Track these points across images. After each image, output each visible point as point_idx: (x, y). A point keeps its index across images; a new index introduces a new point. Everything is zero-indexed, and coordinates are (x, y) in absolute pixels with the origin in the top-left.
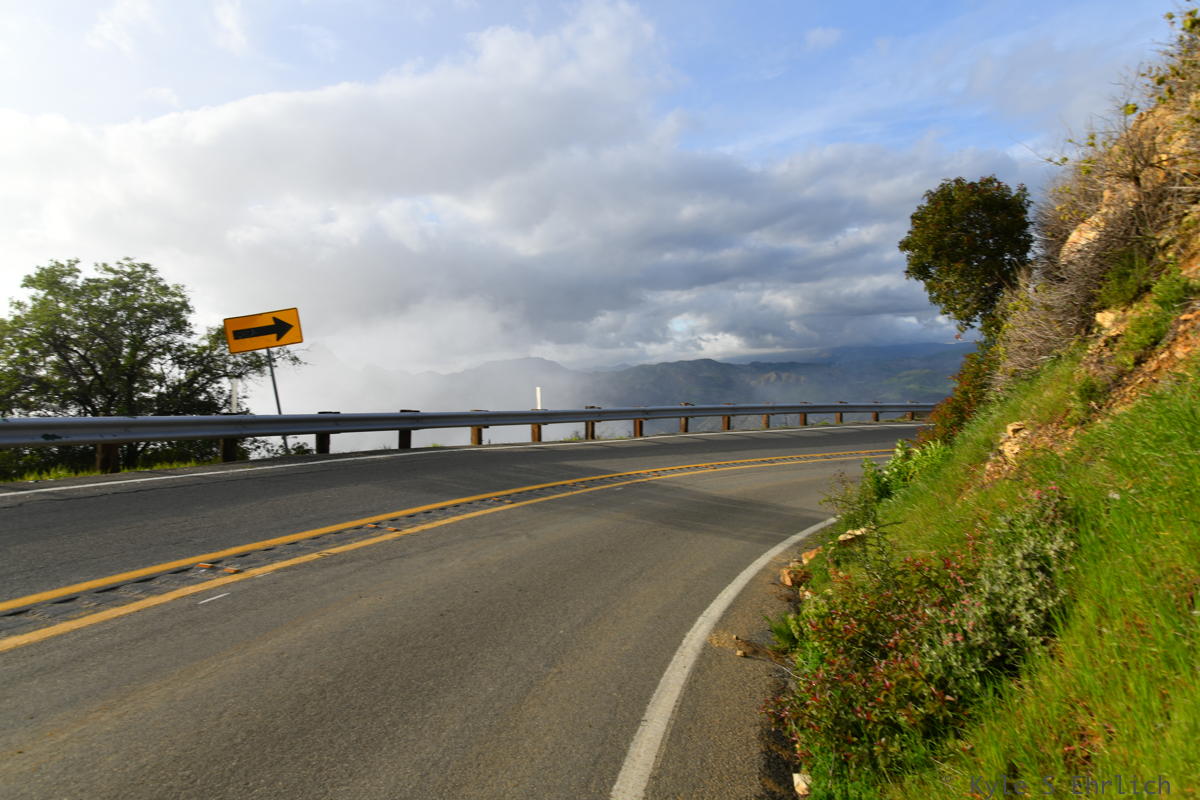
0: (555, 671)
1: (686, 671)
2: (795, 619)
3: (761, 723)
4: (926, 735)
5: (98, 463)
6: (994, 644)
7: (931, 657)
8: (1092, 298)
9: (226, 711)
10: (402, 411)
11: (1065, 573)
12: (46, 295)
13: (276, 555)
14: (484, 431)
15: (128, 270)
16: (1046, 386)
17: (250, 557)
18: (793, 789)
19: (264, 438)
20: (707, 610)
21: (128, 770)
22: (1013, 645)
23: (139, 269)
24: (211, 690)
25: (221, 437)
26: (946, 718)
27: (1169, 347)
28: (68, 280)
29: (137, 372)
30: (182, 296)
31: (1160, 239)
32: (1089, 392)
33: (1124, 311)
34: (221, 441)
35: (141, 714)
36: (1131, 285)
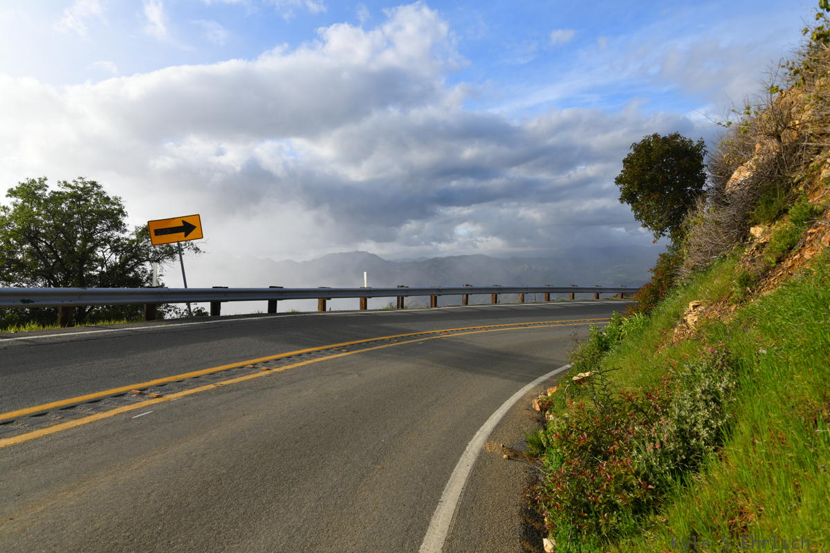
0: (379, 467)
1: (469, 468)
2: (543, 433)
3: (520, 504)
4: (635, 512)
5: (59, 320)
6: (681, 451)
7: (638, 459)
8: (748, 217)
9: (152, 492)
10: (270, 287)
11: (729, 403)
12: (24, 202)
13: (185, 385)
14: (327, 301)
15: (81, 186)
16: (716, 277)
17: (167, 387)
18: (543, 549)
19: (174, 304)
20: (483, 427)
21: (86, 532)
22: (694, 452)
23: (89, 185)
24: (143, 478)
25: (145, 303)
26: (648, 501)
27: (800, 251)
28: (40, 192)
29: (86, 257)
30: (119, 205)
31: (794, 178)
32: (745, 281)
33: (769, 226)
34: (145, 306)
35: (94, 494)
36: (774, 208)
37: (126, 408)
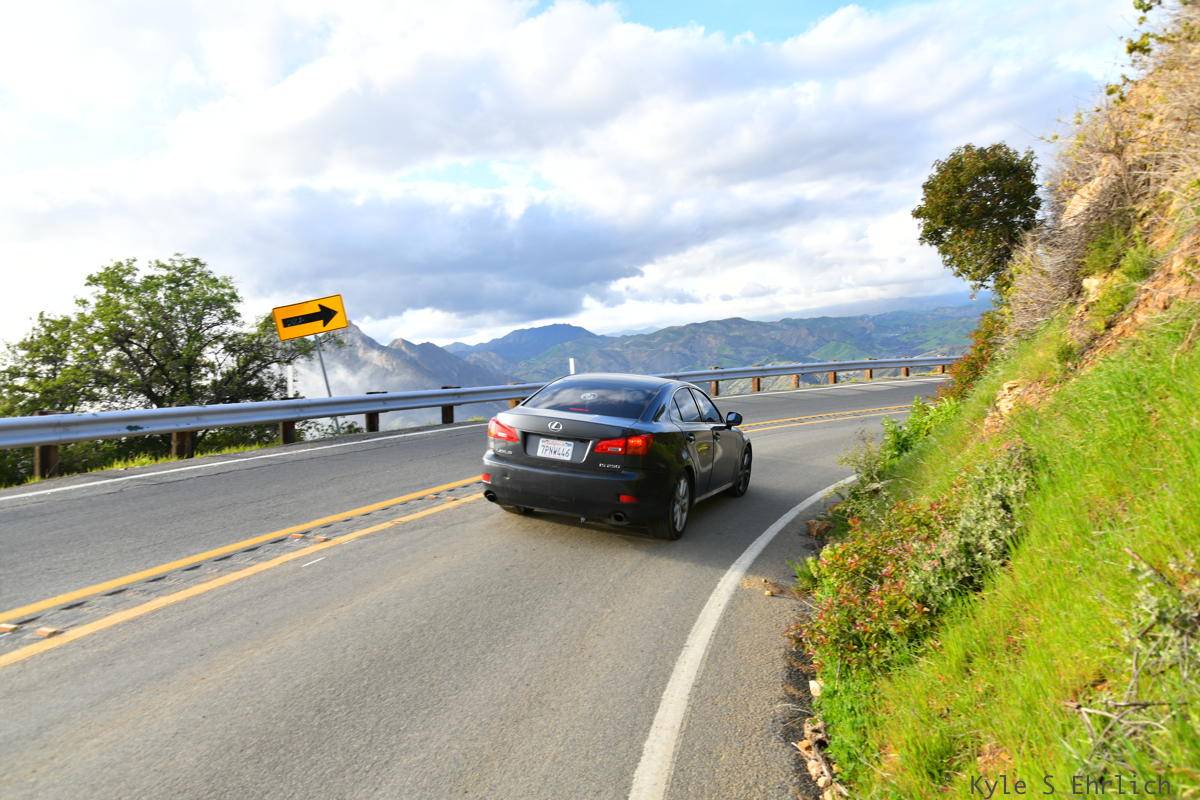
1: (721, 608)
3: (785, 647)
4: (910, 640)
5: (174, 450)
7: (915, 581)
8: (1079, 265)
10: (443, 388)
12: (108, 292)
13: (355, 525)
15: (179, 265)
17: (332, 528)
18: (810, 693)
19: (313, 420)
21: (287, 688)
22: (979, 567)
23: (189, 264)
25: (278, 421)
26: (925, 627)
29: (192, 365)
30: (231, 288)
31: (1138, 212)
32: (1066, 354)
33: (1105, 277)
34: (281, 425)
36: (1110, 254)
37: (291, 556)
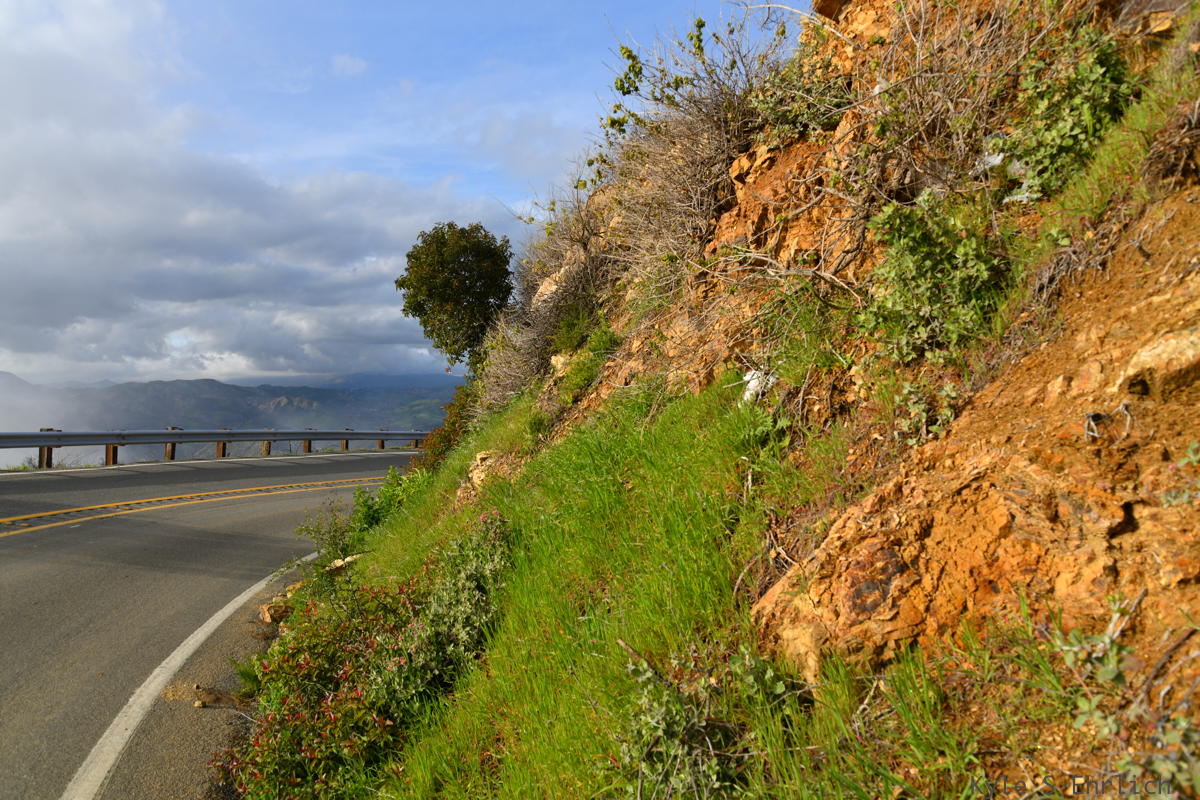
3: (210, 781)
4: (369, 763)
6: (433, 664)
7: (377, 684)
8: (549, 343)
11: (497, 590)
20: (167, 660)
22: (451, 662)
26: (386, 743)
27: (597, 389)
32: (538, 426)
33: (571, 355)
36: (576, 333)
